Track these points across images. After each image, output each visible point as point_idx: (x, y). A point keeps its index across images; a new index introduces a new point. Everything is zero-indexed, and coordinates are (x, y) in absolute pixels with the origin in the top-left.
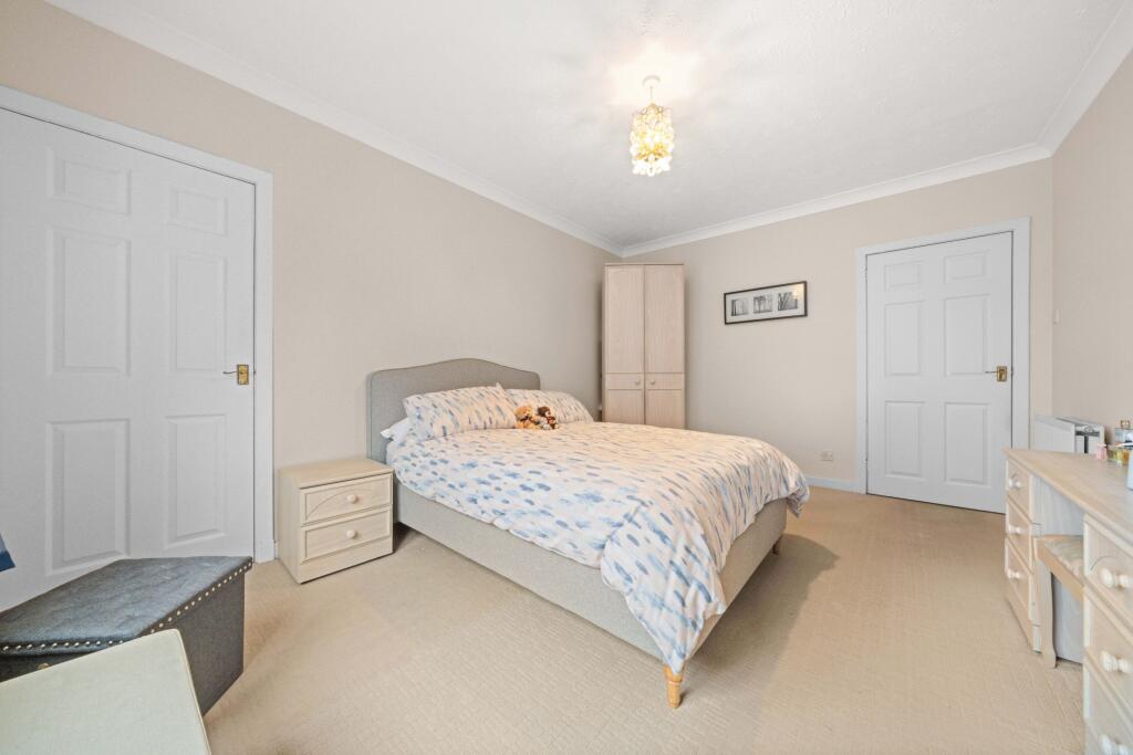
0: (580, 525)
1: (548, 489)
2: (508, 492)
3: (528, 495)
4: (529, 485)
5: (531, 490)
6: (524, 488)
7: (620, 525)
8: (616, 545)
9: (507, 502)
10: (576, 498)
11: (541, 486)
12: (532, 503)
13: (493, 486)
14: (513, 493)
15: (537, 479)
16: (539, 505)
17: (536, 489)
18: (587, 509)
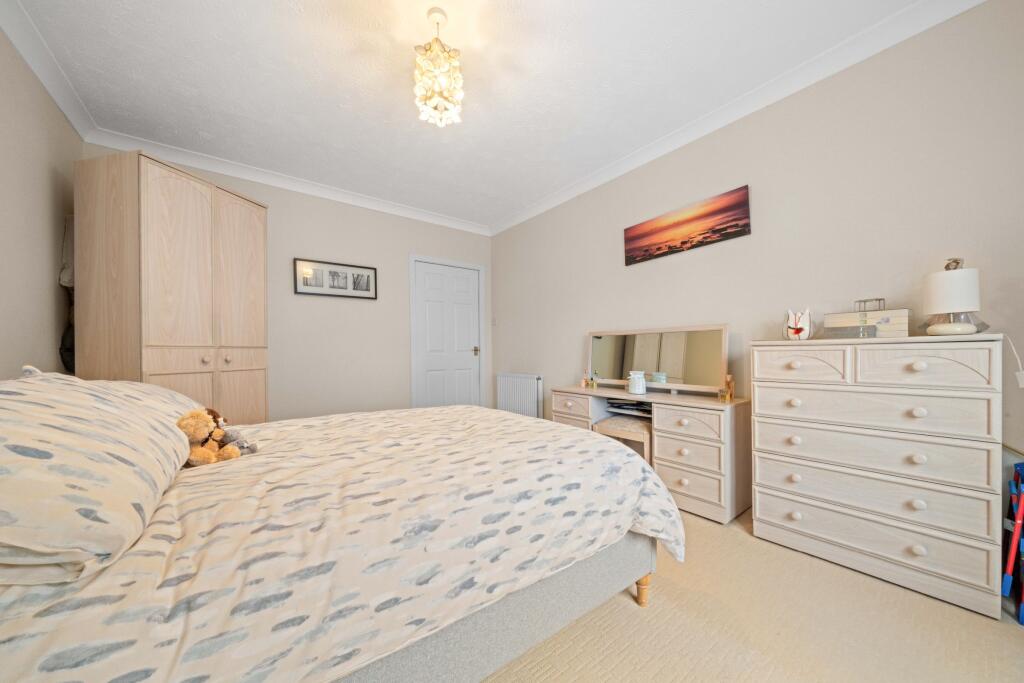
0: (620, 503)
1: (578, 486)
2: (534, 523)
3: (561, 508)
4: (555, 494)
5: (563, 499)
6: (553, 502)
7: (644, 479)
8: (653, 496)
9: (540, 537)
10: (604, 479)
11: (569, 487)
12: (572, 513)
13: (503, 532)
14: (543, 518)
15: (556, 483)
16: (581, 510)
17: (566, 493)
18: (617, 483)
